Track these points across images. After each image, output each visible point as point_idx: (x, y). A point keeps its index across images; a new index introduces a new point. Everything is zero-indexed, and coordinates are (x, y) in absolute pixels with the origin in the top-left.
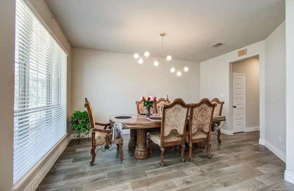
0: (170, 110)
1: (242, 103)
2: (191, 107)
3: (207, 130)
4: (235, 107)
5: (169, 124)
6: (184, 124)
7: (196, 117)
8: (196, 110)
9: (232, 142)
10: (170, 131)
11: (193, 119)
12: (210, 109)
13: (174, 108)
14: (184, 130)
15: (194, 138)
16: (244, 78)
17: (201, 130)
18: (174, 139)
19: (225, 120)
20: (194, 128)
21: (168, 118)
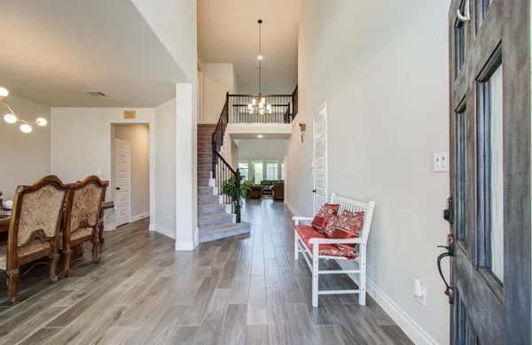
0: (33, 196)
1: (127, 183)
2: (70, 190)
3: (93, 223)
4: (118, 189)
5: (29, 221)
6: (56, 219)
7: (78, 205)
8: (78, 193)
9: (118, 238)
10: (29, 234)
11: (74, 207)
12: (99, 191)
13: (41, 191)
14: (57, 227)
15: (73, 238)
16: (128, 147)
17: (84, 225)
18: (37, 248)
19: (113, 206)
20: (74, 223)
21: (28, 210)
